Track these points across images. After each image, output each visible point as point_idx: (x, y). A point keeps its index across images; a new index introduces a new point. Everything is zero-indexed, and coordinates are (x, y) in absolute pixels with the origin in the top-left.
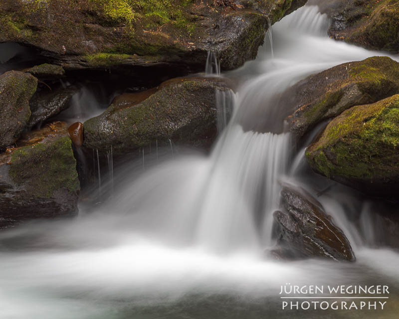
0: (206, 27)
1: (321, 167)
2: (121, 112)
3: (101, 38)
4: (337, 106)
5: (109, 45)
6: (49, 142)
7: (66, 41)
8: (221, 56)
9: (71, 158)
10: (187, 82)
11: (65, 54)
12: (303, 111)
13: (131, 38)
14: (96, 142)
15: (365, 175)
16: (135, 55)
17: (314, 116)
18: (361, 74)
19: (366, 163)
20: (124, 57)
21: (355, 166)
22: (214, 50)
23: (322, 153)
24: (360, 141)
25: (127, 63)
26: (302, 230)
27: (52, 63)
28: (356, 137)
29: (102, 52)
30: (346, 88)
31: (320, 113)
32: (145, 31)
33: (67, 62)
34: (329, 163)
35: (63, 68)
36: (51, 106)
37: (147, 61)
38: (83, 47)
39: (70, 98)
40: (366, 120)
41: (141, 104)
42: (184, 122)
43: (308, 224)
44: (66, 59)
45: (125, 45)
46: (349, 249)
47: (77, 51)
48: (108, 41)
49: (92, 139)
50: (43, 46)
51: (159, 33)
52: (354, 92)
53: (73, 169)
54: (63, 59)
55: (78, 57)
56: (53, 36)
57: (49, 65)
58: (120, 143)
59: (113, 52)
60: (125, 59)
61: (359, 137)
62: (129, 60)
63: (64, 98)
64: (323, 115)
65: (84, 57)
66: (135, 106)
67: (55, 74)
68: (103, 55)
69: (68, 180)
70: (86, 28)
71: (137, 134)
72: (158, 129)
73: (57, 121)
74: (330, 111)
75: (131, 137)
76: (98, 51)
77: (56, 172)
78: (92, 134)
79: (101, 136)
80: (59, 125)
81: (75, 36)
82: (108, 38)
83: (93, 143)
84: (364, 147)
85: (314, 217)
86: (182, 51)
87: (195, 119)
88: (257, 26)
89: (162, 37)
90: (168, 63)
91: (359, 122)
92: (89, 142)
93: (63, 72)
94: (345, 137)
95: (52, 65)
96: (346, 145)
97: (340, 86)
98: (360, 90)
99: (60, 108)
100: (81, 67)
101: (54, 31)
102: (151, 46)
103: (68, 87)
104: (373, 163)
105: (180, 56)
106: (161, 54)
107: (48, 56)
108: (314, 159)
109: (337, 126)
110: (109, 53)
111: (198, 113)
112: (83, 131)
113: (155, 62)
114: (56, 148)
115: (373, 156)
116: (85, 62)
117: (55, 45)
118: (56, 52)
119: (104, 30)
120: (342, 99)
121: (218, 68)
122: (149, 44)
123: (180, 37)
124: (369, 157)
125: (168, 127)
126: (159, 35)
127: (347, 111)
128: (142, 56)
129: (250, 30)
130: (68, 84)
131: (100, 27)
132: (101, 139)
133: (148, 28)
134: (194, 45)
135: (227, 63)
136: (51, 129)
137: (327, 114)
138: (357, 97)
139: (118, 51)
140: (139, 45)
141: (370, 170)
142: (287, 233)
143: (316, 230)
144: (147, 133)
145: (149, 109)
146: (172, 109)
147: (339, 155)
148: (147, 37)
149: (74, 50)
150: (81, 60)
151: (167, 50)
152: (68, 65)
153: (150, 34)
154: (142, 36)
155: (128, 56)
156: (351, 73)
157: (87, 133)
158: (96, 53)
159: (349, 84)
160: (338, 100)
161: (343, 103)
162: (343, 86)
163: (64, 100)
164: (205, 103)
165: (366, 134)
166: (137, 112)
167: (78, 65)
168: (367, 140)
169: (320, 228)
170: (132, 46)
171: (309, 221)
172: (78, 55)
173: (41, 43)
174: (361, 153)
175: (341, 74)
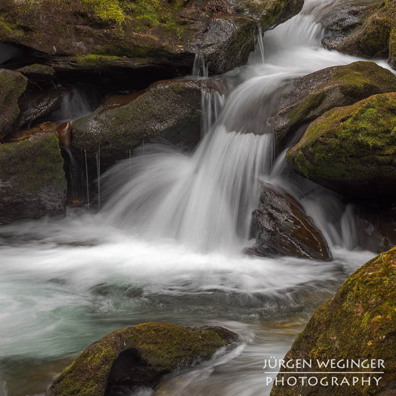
0: (196, 30)
1: (300, 167)
2: (109, 112)
3: (91, 40)
4: (319, 108)
5: (99, 47)
6: (36, 139)
7: (57, 42)
8: (208, 58)
9: (58, 156)
10: (173, 84)
11: (56, 55)
12: (286, 113)
13: (121, 40)
14: (83, 142)
15: (343, 176)
16: (124, 56)
17: (296, 117)
18: (344, 78)
19: (343, 163)
20: (113, 59)
21: (333, 166)
22: (203, 53)
23: (300, 152)
24: (337, 141)
25: (116, 64)
26: (280, 229)
27: (43, 64)
28: (333, 136)
29: (92, 53)
30: (328, 90)
31: (302, 114)
32: (135, 34)
33: (58, 62)
34: (307, 163)
35: (54, 68)
36: (42, 107)
37: (136, 63)
38: (73, 48)
39: (61, 99)
40: (343, 120)
41: (129, 105)
42: (171, 123)
43: (286, 222)
44: (57, 60)
45: (114, 46)
46: (325, 248)
47: (67, 51)
48: (98, 43)
49: (80, 138)
50: (34, 46)
51: (149, 35)
52: (336, 95)
53: (60, 168)
54: (54, 60)
55: (69, 57)
56: (44, 36)
57: (39, 65)
58: (107, 143)
59: (103, 54)
60: (114, 60)
61: (336, 137)
62: (118, 61)
63: (54, 98)
64: (305, 116)
65: (74, 58)
66: (123, 107)
67: (45, 74)
68: (93, 57)
69: (54, 178)
70: (77, 30)
71: (124, 134)
72: (144, 130)
73: (47, 121)
74: (312, 113)
75: (118, 137)
76: (88, 52)
77: (43, 170)
78: (80, 133)
79: (89, 136)
80: (49, 126)
81: (66, 37)
82: (98, 39)
83: (80, 143)
84: (341, 147)
85: (292, 217)
86: (171, 54)
87: (181, 120)
88: (246, 31)
89: (151, 39)
90: (157, 65)
91: (336, 122)
92: (77, 141)
93: (53, 72)
94: (323, 136)
95: (43, 66)
96: (323, 145)
97: (323, 88)
98: (343, 93)
99: (50, 108)
100: (71, 68)
101: (45, 32)
102: (140, 47)
103: (59, 88)
104: (351, 163)
105: (169, 59)
106: (150, 56)
107: (40, 56)
108: (293, 159)
109: (316, 127)
110: (98, 54)
111: (185, 114)
112: (72, 130)
113: (143, 64)
114: (42, 146)
115: (351, 156)
116: (75, 62)
117: (47, 46)
118: (46, 52)
119: (95, 31)
120: (324, 101)
121: (205, 70)
122: (138, 46)
123: (170, 40)
124: (346, 157)
125: (154, 128)
126: (148, 38)
127: (327, 113)
128: (132, 57)
129: (239, 35)
130: (59, 86)
131: (90, 28)
132: (88, 139)
133: (138, 30)
134: (182, 48)
135: (215, 66)
136: (41, 129)
137: (309, 116)
138: (339, 99)
139: (108, 52)
140: (128, 47)
141: (347, 170)
142: (264, 232)
143: (293, 229)
144: (134, 134)
145: (137, 110)
146: (158, 110)
147: (317, 154)
148: (136, 39)
149: (64, 51)
150: (71, 61)
151: (156, 52)
152: (58, 65)
153: (139, 36)
154: (132, 38)
155: (118, 58)
156: (334, 76)
157: (75, 133)
158: (86, 54)
159: (331, 86)
160: (320, 103)
161: (325, 105)
162: (325, 88)
163: (54, 100)
164: (191, 104)
165: (343, 133)
166: (125, 112)
167: (68, 65)
168: (344, 139)
169: (297, 227)
170: (121, 48)
171: (286, 220)
172: (68, 56)
173: (32, 43)
174: (338, 153)
175: (325, 77)
